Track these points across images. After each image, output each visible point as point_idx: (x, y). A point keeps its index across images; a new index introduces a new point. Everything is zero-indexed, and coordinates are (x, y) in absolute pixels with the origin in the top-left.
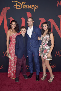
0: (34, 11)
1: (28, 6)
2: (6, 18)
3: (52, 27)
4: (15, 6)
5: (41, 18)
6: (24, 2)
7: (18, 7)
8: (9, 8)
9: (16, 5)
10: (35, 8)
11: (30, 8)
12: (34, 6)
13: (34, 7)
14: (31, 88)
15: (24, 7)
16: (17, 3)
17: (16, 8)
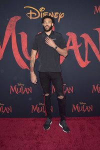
0: (59, 22)
1: (48, 14)
2: (14, 33)
3: (86, 46)
5: (69, 33)
7: (33, 16)
8: (19, 18)
9: (31, 13)
10: (60, 17)
12: (58, 14)
13: (58, 16)
15: (43, 15)
17: (31, 18)
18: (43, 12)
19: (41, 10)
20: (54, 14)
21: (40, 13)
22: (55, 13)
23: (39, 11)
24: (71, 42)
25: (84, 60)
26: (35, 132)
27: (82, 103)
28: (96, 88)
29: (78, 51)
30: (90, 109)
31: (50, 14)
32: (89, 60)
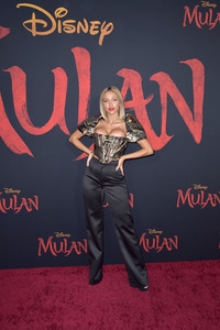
0: (100, 43)
1: (75, 25)
3: (164, 101)
4: (30, 25)
5: (124, 70)
6: (62, 9)
7: (39, 27)
9: (34, 20)
10: (104, 32)
11: (85, 31)
12: (100, 26)
13: (99, 29)
14: (90, 324)
15: (62, 27)
16: (37, 11)
17: (34, 32)
18: (62, 20)
19: (57, 15)
20: (90, 25)
21: (57, 20)
22: (93, 23)
23: (54, 17)
24: (129, 91)
25: (158, 133)
26: (46, 300)
27: (154, 231)
28: (184, 197)
29: (145, 113)
30: (171, 244)
31: (80, 23)
32: (168, 134)
